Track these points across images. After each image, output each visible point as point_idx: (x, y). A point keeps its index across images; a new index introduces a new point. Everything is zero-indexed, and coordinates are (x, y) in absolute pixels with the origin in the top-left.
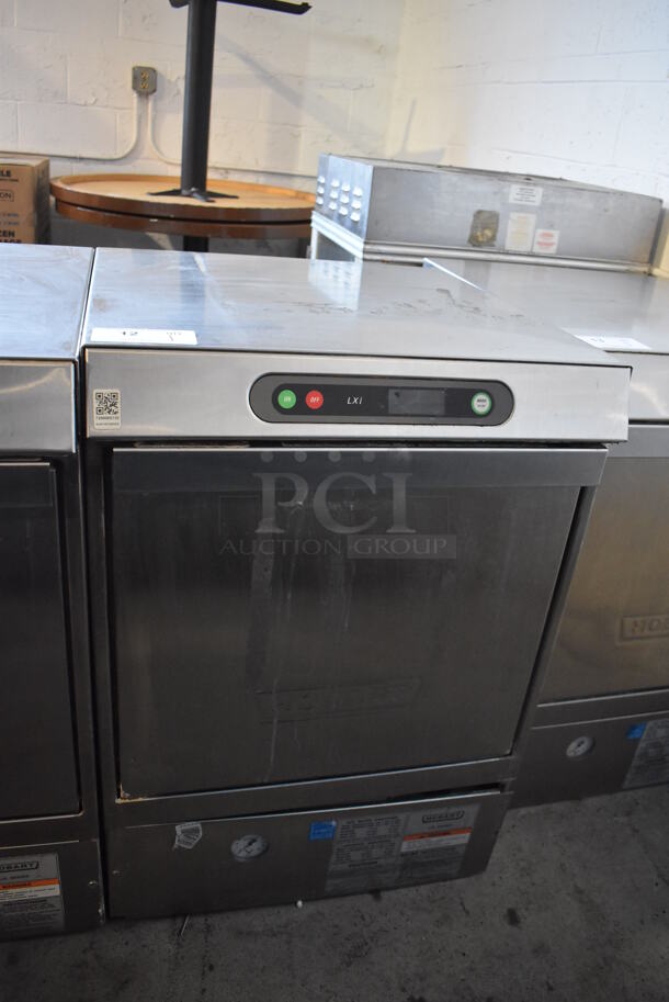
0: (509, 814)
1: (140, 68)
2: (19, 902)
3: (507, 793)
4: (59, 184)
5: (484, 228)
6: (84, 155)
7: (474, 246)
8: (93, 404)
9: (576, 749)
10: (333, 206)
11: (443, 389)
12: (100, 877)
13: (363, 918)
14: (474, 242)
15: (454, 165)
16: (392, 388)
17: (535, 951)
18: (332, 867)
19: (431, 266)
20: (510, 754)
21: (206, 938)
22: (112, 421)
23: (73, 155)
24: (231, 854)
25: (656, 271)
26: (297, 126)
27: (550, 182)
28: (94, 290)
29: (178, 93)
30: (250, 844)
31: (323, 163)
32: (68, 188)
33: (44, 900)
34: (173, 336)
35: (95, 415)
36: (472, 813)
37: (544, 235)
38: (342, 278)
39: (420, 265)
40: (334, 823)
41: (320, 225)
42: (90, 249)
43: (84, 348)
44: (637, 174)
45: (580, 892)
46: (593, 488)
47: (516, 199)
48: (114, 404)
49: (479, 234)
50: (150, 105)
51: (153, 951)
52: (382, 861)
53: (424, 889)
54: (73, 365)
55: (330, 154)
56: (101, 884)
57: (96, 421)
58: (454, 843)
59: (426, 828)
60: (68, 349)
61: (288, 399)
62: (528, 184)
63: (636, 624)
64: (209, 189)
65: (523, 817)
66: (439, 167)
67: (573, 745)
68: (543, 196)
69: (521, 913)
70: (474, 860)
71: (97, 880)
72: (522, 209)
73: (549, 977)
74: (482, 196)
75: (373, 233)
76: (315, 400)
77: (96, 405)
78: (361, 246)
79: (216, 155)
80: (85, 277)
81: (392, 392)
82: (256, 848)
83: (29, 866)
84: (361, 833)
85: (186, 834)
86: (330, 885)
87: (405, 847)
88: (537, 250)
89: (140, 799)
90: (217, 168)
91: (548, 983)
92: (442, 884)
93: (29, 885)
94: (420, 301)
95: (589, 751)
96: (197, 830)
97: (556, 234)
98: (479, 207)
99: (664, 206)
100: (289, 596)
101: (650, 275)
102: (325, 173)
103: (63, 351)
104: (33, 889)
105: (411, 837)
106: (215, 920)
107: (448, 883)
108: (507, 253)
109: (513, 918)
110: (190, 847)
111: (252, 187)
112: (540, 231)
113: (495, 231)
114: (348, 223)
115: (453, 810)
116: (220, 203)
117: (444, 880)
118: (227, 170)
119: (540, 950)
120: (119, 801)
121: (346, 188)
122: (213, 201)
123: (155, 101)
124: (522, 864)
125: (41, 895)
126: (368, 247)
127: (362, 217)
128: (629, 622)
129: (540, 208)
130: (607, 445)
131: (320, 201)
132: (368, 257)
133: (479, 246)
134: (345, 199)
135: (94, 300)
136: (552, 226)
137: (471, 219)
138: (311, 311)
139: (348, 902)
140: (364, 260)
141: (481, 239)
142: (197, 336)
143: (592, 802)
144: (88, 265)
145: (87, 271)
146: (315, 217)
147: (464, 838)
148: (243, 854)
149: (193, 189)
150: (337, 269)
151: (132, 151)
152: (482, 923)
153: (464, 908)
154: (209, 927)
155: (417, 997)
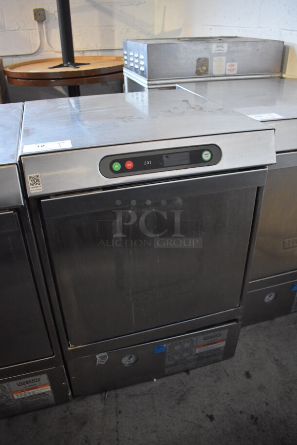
0: (242, 329)
1: (36, 9)
2: (34, 396)
3: (240, 323)
4: (8, 70)
5: (202, 66)
6: (18, 54)
7: (198, 75)
8: (28, 182)
9: (269, 298)
10: (132, 64)
11: (188, 151)
12: (67, 381)
13: (183, 383)
14: (198, 73)
15: (185, 37)
16: (164, 154)
17: (259, 389)
18: (166, 363)
19: (179, 88)
20: (239, 306)
21: (116, 400)
22: (38, 188)
23: (13, 54)
24: (122, 364)
25: (284, 76)
26: (112, 26)
27: (230, 40)
28: (24, 124)
29: (56, 18)
30: (130, 358)
31: (125, 44)
32: (12, 71)
33: (44, 393)
34: (61, 144)
35: (30, 187)
36: (225, 333)
37: (230, 66)
38: (140, 98)
39: (174, 88)
40: (165, 345)
41: (127, 74)
42: (22, 103)
43: (20, 157)
44: (271, 30)
45: (277, 360)
46: (263, 187)
47: (215, 51)
48: (38, 181)
49: (200, 69)
50: (44, 26)
51: (94, 408)
52: (187, 358)
53: (209, 367)
54: (16, 166)
55: (128, 40)
56: (68, 384)
57: (31, 189)
58: (218, 346)
59: (206, 342)
60: (13, 158)
61: (117, 167)
62: (220, 42)
63: (289, 241)
64: (76, 62)
65: (248, 330)
66: (179, 39)
67: (267, 297)
68: (228, 47)
69: (251, 373)
70: (229, 352)
71: (65, 382)
72: (219, 55)
73: (266, 399)
74: (199, 51)
75: (151, 75)
76: (129, 165)
77: (30, 182)
78: (146, 82)
79: (77, 45)
80: (20, 118)
81: (164, 156)
82: (132, 360)
83: (35, 381)
84: (177, 348)
85: (101, 358)
86: (167, 371)
87: (198, 351)
88: (228, 73)
89: (79, 347)
90: (78, 51)
91: (266, 402)
92: (216, 364)
93: (37, 388)
94: (175, 108)
95: (275, 298)
96: (105, 356)
97: (236, 64)
98: (198, 56)
99: (285, 44)
100: (131, 253)
101: (282, 78)
102: (126, 50)
103: (11, 159)
104: (38, 389)
105: (199, 347)
106: (119, 391)
107: (218, 363)
108: (214, 76)
109: (248, 375)
110: (104, 363)
111: (95, 58)
112: (228, 64)
113: (207, 67)
114: (140, 72)
115: (216, 333)
116: (82, 68)
117: (216, 362)
118: (83, 52)
119: (261, 388)
120: (69, 349)
121: (136, 55)
122: (78, 68)
123: (46, 24)
124: (250, 351)
125: (42, 391)
126: (150, 82)
127: (145, 69)
128: (286, 240)
129: (227, 53)
130: (267, 167)
131: (126, 62)
132: (150, 87)
133: (201, 75)
134: (137, 61)
135: (24, 130)
136: (233, 61)
137: (195, 62)
138: (125, 121)
139: (175, 377)
140: (149, 88)
141: (201, 72)
142: (72, 142)
143: (278, 320)
144: (20, 112)
145: (20, 115)
146: (125, 70)
147: (223, 344)
148: (127, 363)
149: (69, 63)
150: (137, 94)
151: (39, 49)
152: (235, 379)
153: (226, 373)
154: (117, 395)
155: (209, 414)
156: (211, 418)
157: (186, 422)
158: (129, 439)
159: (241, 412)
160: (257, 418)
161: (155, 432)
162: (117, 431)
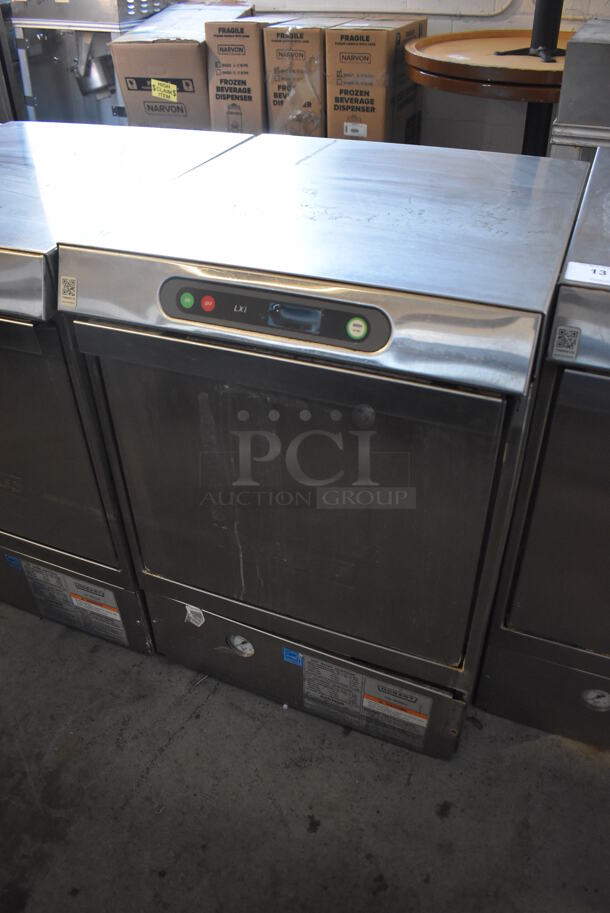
2: (99, 615)
6: (464, 13)
17: (441, 846)
18: (306, 691)
20: (459, 667)
21: (209, 696)
22: (71, 301)
23: (454, 13)
24: (230, 642)
33: (111, 620)
35: (62, 295)
40: (300, 655)
48: (72, 289)
51: (171, 687)
54: (44, 258)
56: (146, 626)
59: (382, 696)
61: (187, 300)
69: (453, 810)
73: (433, 872)
76: (208, 304)
77: (62, 287)
82: (248, 648)
84: (325, 674)
85: (194, 615)
86: (308, 703)
87: (367, 703)
89: (158, 576)
91: (428, 876)
93: (101, 605)
104: (103, 609)
105: (369, 697)
106: (223, 687)
109: (444, 810)
110: (198, 625)
119: (446, 848)
120: (145, 572)
125: (109, 616)
132: (557, 140)
139: (321, 724)
147: (422, 722)
148: (240, 649)
149: (541, 47)
151: (511, 5)
152: (414, 798)
153: (409, 779)
154: (216, 689)
155: (317, 818)
156: (314, 825)
157: (270, 801)
158: (176, 762)
159: (369, 857)
160: (385, 887)
161: (216, 778)
162: (170, 739)
